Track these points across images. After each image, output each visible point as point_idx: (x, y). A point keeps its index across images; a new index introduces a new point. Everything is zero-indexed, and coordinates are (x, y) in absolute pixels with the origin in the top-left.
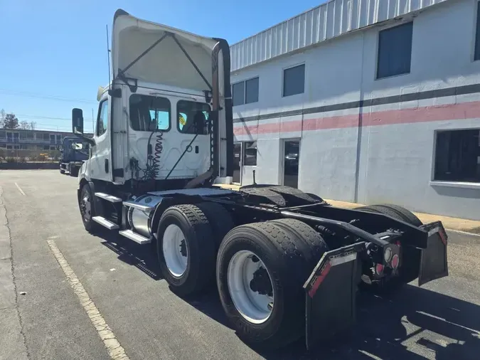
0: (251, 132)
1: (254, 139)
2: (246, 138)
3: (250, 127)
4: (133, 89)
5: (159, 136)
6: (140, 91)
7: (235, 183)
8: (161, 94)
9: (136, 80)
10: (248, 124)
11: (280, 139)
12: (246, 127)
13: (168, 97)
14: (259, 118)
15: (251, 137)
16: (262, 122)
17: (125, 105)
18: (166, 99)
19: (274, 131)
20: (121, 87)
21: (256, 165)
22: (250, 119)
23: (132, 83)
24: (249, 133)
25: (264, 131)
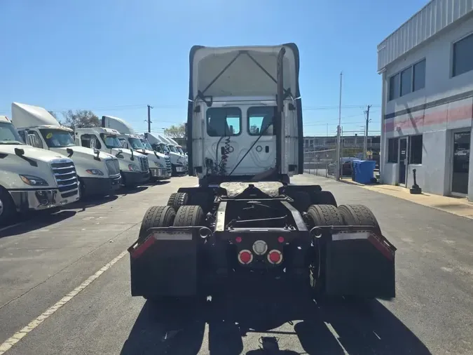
0: (417, 124)
1: (420, 132)
2: (412, 132)
3: (417, 119)
4: (209, 104)
5: (227, 140)
6: (215, 105)
7: (401, 185)
8: (233, 104)
9: (211, 97)
10: (414, 114)
11: (448, 131)
12: (412, 119)
13: (240, 107)
14: (425, 107)
15: (416, 130)
16: (428, 111)
17: (203, 117)
18: (238, 108)
19: (441, 121)
20: (200, 104)
21: (421, 163)
22: (416, 109)
23: (209, 100)
24: (414, 126)
25: (430, 122)
